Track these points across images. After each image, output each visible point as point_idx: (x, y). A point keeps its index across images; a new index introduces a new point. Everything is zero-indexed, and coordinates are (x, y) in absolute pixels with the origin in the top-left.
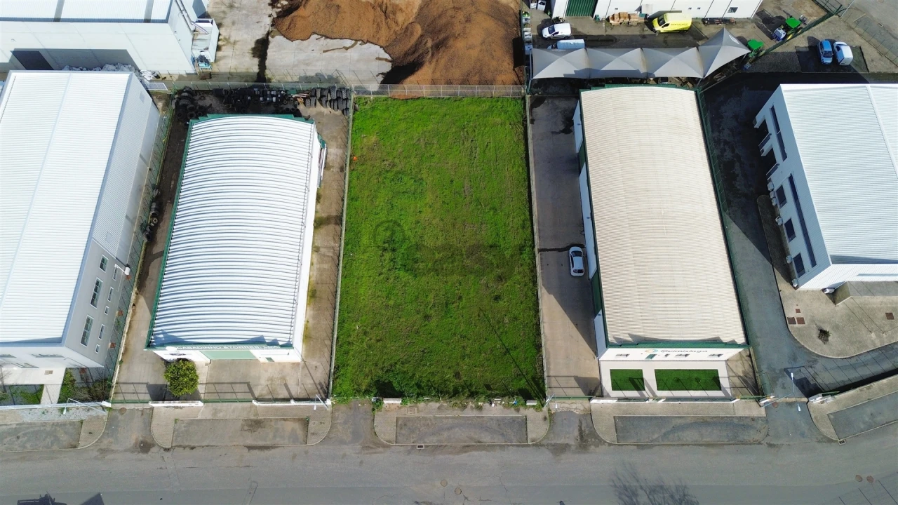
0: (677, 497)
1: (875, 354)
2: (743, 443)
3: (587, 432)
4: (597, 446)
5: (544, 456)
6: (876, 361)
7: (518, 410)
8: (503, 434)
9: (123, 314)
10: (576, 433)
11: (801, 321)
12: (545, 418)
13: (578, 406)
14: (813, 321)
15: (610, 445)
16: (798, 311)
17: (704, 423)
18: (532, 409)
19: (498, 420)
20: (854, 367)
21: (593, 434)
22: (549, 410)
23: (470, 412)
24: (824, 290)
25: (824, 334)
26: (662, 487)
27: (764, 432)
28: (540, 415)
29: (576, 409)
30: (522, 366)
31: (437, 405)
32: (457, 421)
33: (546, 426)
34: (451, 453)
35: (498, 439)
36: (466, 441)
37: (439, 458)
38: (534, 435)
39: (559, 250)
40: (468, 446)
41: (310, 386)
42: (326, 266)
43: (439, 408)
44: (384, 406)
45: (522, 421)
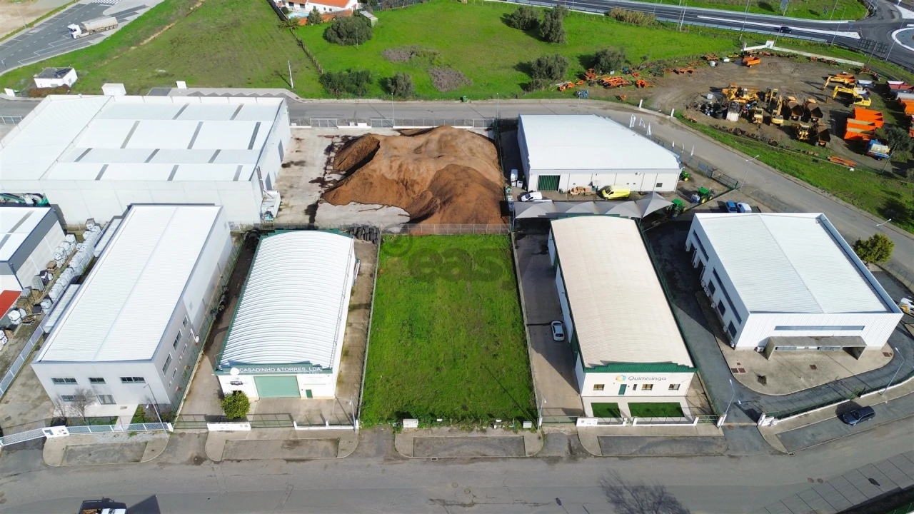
0: (657, 494)
1: (807, 393)
2: (707, 455)
3: (575, 448)
4: (585, 458)
5: (541, 466)
6: (808, 397)
7: (516, 432)
8: (504, 450)
9: (190, 368)
10: (567, 448)
11: (742, 370)
12: (540, 438)
13: (566, 429)
14: (751, 370)
15: (596, 457)
16: (739, 364)
17: (673, 440)
18: (528, 431)
19: (500, 440)
20: (791, 401)
21: (581, 449)
22: (543, 432)
23: (475, 433)
24: (756, 349)
25: (762, 379)
26: (643, 487)
27: (724, 447)
28: (535, 435)
29: (565, 431)
30: (518, 401)
31: (449, 428)
32: (465, 441)
33: (541, 443)
34: (460, 463)
35: (500, 454)
36: (473, 455)
37: (451, 467)
38: (531, 450)
39: (544, 325)
40: (475, 458)
41: (341, 416)
42: (357, 335)
43: (449, 431)
44: (403, 429)
45: (520, 440)
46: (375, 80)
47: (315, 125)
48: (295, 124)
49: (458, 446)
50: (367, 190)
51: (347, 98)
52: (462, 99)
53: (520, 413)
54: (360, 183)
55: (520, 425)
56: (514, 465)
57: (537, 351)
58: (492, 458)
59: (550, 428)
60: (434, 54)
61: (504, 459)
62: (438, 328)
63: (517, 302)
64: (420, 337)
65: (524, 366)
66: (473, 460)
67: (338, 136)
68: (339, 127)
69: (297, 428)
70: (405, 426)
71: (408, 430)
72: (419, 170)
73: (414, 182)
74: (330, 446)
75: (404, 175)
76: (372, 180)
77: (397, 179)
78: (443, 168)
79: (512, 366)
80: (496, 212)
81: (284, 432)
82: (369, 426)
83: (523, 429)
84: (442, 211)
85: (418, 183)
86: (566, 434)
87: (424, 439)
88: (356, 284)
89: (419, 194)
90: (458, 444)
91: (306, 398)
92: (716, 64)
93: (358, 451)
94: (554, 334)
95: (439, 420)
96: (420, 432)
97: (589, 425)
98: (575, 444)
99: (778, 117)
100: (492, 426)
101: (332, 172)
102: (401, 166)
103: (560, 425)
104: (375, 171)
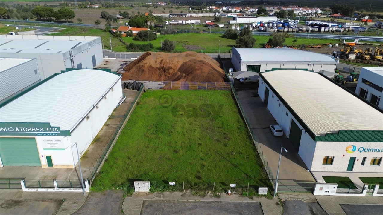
3: (320, 214)
7: (252, 198)
10: (310, 214)
12: (278, 204)
18: (263, 198)
19: (235, 204)
22: (280, 199)
23: (209, 198)
28: (272, 202)
29: (303, 199)
30: (250, 174)
31: (181, 193)
32: (197, 204)
33: (280, 209)
39: (263, 128)
41: (75, 181)
42: (111, 130)
43: (182, 196)
44: (134, 193)
45: (257, 205)
46: (155, 48)
47: (118, 57)
48: (107, 57)
49: (190, 209)
50: (140, 74)
51: (139, 52)
53: (253, 183)
55: (254, 192)
57: (261, 142)
59: (287, 196)
60: (186, 41)
62: (179, 129)
63: (239, 117)
64: (163, 133)
65: (252, 151)
67: (130, 61)
68: (132, 58)
69: (25, 190)
70: (136, 190)
71: (139, 194)
72: (172, 62)
73: (170, 68)
74: (52, 206)
75: (163, 65)
76: (144, 68)
77: (159, 67)
78: (188, 60)
79: (240, 151)
80: (221, 79)
81: (10, 193)
82: (100, 189)
83: (259, 196)
84: (186, 78)
85: (172, 68)
86: (306, 201)
87: (154, 202)
88: (119, 107)
89: (172, 74)
90: (190, 207)
91: (47, 167)
92: (332, 46)
93: (81, 212)
94: (274, 131)
95: (171, 183)
96: (152, 195)
97: (327, 194)
98: (318, 210)
99: (379, 56)
100: (226, 192)
101: (122, 71)
102: (162, 61)
103: (296, 194)
104: (146, 64)
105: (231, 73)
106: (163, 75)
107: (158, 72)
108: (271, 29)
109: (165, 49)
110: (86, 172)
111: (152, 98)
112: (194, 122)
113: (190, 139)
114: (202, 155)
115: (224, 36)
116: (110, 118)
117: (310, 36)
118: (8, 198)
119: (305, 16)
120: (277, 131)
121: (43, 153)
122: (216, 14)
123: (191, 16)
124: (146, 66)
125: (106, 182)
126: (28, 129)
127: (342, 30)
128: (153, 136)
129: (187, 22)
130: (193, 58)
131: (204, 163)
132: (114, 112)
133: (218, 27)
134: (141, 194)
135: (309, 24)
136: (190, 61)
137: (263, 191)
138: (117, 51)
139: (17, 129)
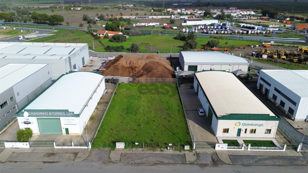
3: (216, 160)
4: (222, 165)
5: (196, 167)
7: (181, 152)
8: (174, 160)
10: (211, 160)
17: (274, 158)
18: (187, 151)
19: (171, 155)
21: (219, 160)
22: (196, 152)
23: (158, 151)
28: (192, 154)
30: (182, 138)
31: (142, 149)
32: (151, 155)
33: (195, 157)
34: (147, 166)
35: (171, 161)
36: (155, 162)
37: (142, 167)
38: (190, 160)
39: (193, 110)
40: (156, 163)
41: (82, 142)
42: (100, 112)
43: (142, 150)
44: (116, 149)
45: (183, 155)
46: (125, 49)
47: (100, 57)
48: (92, 57)
49: (147, 157)
50: (116, 71)
51: (114, 52)
52: (158, 53)
53: (183, 143)
54: (113, 69)
55: (182, 148)
56: (179, 167)
57: (190, 119)
58: (166, 163)
59: (200, 150)
60: (148, 43)
61: (173, 164)
62: (141, 111)
63: (180, 102)
64: (131, 114)
65: (184, 125)
66: (155, 164)
67: (108, 60)
68: (109, 58)
69: (55, 147)
70: (117, 147)
71: (118, 150)
72: (138, 63)
73: (136, 67)
74: (72, 156)
75: (132, 65)
76: (118, 67)
77: (128, 67)
78: (148, 62)
79: (178, 125)
80: (170, 76)
81: (48, 149)
82: (97, 147)
83: (185, 150)
84: (147, 75)
85: (137, 68)
86: (210, 153)
87: (127, 154)
88: (104, 96)
89: (138, 72)
90: (147, 156)
91: (66, 134)
92: (254, 47)
93: (88, 159)
94: (199, 112)
95: (136, 144)
96: (125, 150)
97: (222, 149)
98: (216, 158)
99: (283, 56)
100: (167, 148)
101: (103, 68)
102: (130, 62)
103: (205, 149)
104: (120, 64)
105: (178, 71)
106: (131, 72)
107: (128, 70)
108: (212, 32)
109: (133, 50)
110: (88, 137)
111: (124, 90)
112: (151, 107)
113: (148, 117)
114: (154, 127)
115: (176, 38)
116: (99, 104)
117: (239, 37)
118: (47, 152)
119: (240, 18)
120: (201, 112)
121: (64, 126)
122: (171, 17)
123: (152, 18)
124: (120, 66)
125: (100, 143)
126: (56, 113)
127: (264, 32)
128: (126, 116)
129: (149, 24)
130: (152, 60)
131: (156, 132)
132: (101, 100)
133: (172, 29)
134: (119, 149)
135: (241, 26)
136: (150, 62)
137: (187, 148)
138: (98, 52)
139: (50, 113)
